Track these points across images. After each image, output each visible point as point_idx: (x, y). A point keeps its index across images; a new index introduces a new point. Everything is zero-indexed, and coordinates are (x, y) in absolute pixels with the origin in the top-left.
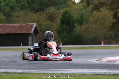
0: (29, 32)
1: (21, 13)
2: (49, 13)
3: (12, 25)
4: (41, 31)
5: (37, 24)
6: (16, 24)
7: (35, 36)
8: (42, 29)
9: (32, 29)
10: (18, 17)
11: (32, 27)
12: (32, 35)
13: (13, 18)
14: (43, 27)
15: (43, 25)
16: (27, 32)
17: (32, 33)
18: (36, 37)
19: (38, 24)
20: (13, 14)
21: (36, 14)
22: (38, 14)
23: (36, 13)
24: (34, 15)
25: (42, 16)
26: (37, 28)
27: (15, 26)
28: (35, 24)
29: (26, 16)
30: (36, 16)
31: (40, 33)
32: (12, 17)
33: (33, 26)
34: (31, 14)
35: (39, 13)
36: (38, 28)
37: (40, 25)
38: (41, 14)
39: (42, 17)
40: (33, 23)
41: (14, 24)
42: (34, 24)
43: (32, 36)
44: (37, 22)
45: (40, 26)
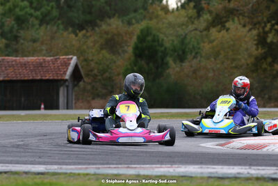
0: (60, 78)
1: (42, 32)
2: (107, 33)
3: (21, 61)
4: (87, 75)
5: (78, 58)
6: (30, 59)
7: (75, 86)
8: (92, 71)
9: (67, 69)
10: (34, 41)
11: (67, 64)
12: (67, 83)
13: (22, 44)
14: (93, 64)
15: (92, 60)
16: (56, 78)
17: (67, 80)
18: (76, 88)
19: (82, 58)
20: (22, 33)
21: (76, 35)
22: (80, 34)
23: (78, 31)
24: (73, 36)
25: (92, 39)
26: (80, 67)
27: (28, 62)
28: (75, 58)
29: (52, 38)
30: (77, 38)
31: (86, 79)
32: (22, 41)
33: (70, 64)
34: (65, 34)
35: (84, 32)
36: (82, 67)
37: (85, 60)
38: (88, 34)
39: (90, 41)
40: (70, 57)
41: (25, 58)
42: (72, 58)
43: (67, 87)
44: (80, 53)
45: (85, 63)
